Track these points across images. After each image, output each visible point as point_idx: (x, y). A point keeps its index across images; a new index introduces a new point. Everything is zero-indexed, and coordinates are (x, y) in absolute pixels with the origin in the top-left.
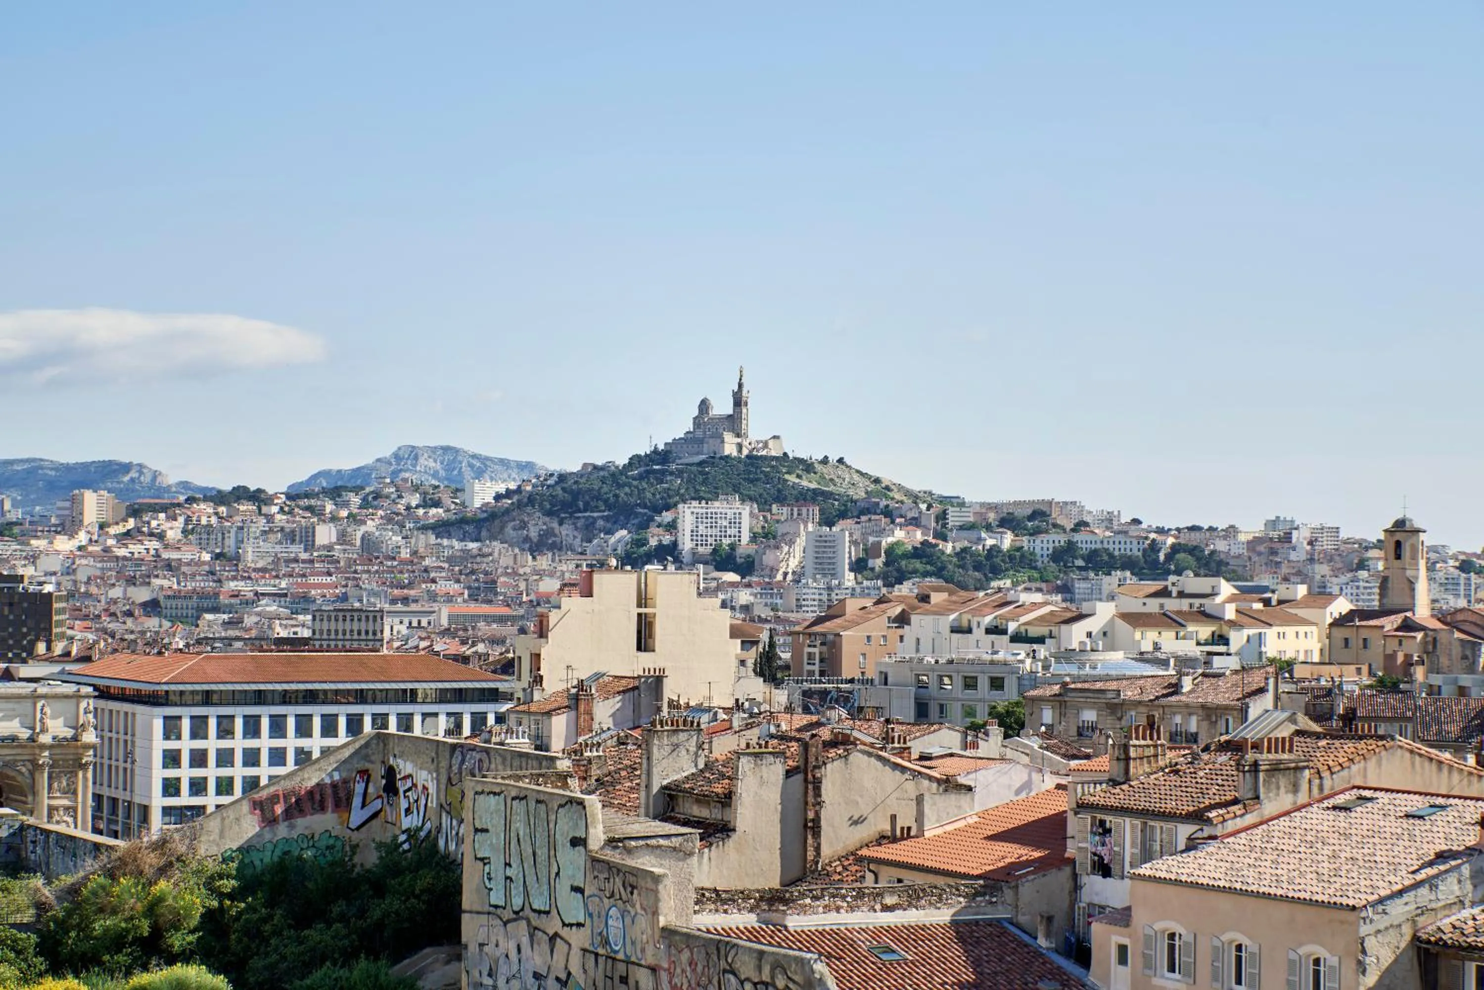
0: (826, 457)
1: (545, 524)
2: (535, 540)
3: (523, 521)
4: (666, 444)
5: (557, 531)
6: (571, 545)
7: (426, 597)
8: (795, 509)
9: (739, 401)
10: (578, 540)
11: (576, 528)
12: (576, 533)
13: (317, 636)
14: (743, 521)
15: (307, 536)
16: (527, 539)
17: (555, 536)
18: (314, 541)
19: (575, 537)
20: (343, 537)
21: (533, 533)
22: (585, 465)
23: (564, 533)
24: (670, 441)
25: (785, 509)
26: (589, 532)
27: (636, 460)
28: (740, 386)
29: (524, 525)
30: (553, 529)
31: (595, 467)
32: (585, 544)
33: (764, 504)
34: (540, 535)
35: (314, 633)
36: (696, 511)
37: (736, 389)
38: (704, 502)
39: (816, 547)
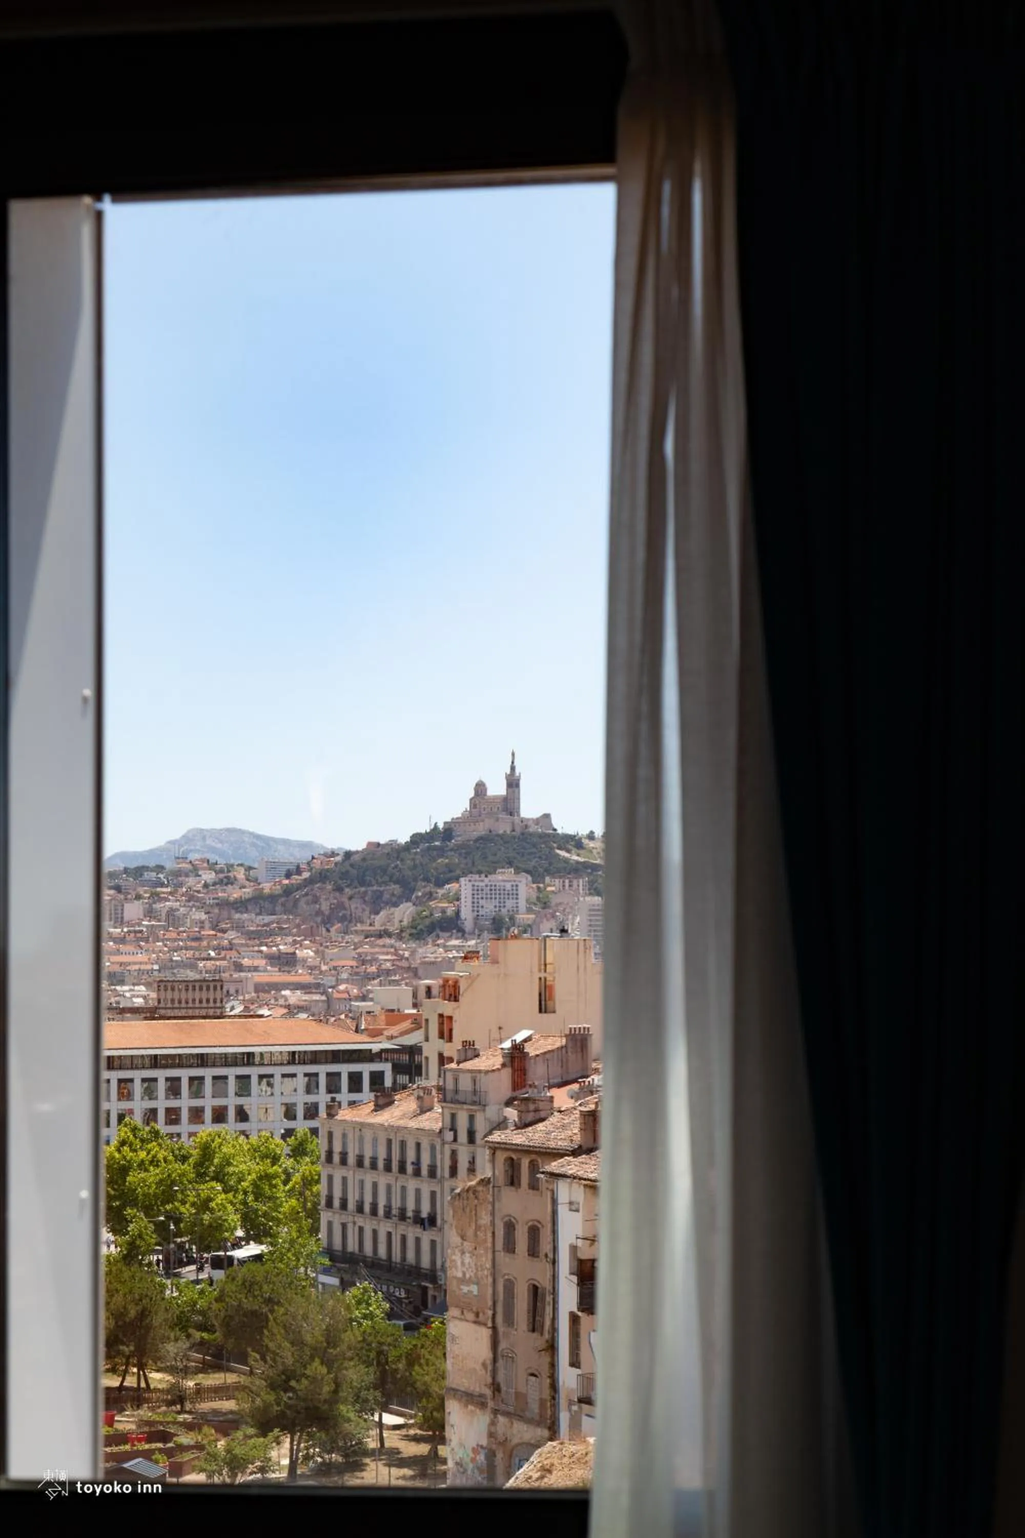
0: (592, 832)
1: (335, 898)
2: (327, 913)
3: (315, 896)
4: (445, 823)
5: (347, 905)
6: (360, 917)
7: (233, 967)
8: (567, 881)
9: (513, 783)
10: (367, 912)
11: (365, 901)
12: (364, 906)
13: (162, 1005)
14: (519, 892)
15: (116, 914)
16: (319, 913)
17: (345, 909)
18: (122, 918)
19: (364, 910)
20: (150, 913)
21: (325, 907)
22: (370, 844)
23: (353, 907)
24: (449, 820)
25: (557, 881)
26: (376, 904)
27: (417, 839)
28: (513, 768)
29: (316, 900)
30: (343, 903)
31: (378, 845)
32: (372, 917)
33: (537, 876)
34: (331, 908)
35: (159, 1002)
36: (476, 884)
37: (508, 772)
38: (483, 875)
39: (590, 915)
